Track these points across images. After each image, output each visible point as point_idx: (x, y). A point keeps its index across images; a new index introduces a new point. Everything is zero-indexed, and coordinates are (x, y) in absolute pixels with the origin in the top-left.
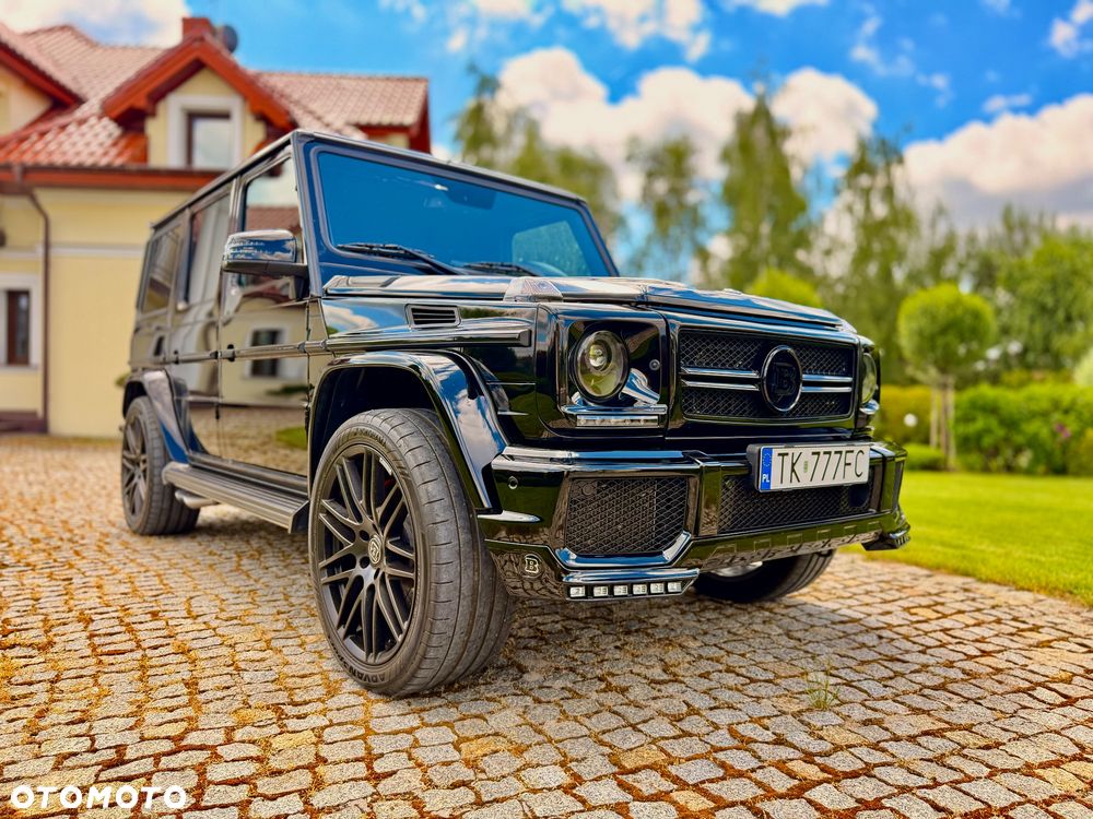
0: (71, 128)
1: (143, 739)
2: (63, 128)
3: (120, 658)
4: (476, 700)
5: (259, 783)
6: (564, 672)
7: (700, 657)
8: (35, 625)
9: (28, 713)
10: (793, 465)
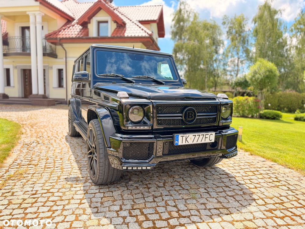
0: (71, 28)
1: (42, 189)
2: (69, 27)
3: (49, 169)
4: (114, 187)
5: (57, 202)
6: (140, 182)
7: (176, 181)
8: (37, 160)
9: (25, 181)
10: (186, 139)
